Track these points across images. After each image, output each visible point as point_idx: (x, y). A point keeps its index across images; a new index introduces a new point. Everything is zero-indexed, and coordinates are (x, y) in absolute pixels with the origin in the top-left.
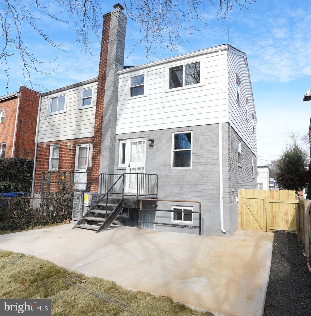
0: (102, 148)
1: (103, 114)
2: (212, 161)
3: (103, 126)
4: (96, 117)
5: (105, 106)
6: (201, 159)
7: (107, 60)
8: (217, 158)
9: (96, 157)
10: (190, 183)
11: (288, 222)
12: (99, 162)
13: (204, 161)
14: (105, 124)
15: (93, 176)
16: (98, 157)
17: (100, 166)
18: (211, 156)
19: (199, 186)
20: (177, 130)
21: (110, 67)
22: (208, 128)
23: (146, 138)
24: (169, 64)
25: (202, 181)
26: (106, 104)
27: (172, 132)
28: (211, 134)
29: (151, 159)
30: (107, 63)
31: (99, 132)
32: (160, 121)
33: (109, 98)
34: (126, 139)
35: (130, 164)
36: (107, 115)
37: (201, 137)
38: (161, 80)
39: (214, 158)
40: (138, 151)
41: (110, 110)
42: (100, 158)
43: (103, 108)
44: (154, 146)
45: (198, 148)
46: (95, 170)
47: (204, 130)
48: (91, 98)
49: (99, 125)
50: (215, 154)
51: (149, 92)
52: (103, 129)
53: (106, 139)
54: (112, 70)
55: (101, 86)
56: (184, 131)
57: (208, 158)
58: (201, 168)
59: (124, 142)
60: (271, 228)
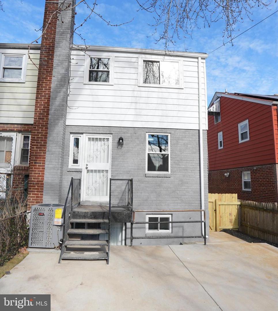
0: (48, 142)
1: (50, 96)
2: (192, 167)
3: (51, 112)
4: (37, 98)
5: (53, 85)
6: (180, 164)
7: (57, 26)
8: (196, 164)
9: (39, 153)
10: (169, 189)
11: (232, 221)
12: (44, 161)
13: (184, 166)
14: (53, 110)
15: (33, 179)
16: (41, 153)
17: (46, 166)
18: (191, 162)
19: (178, 192)
20: (152, 130)
21: (62, 37)
22: (187, 132)
23: (111, 135)
24: (143, 56)
25: (182, 187)
26: (56, 83)
27: (146, 132)
28: (191, 139)
29: (120, 160)
30: (57, 30)
31: (43, 119)
32: (131, 118)
33: (60, 77)
34: (82, 133)
35: (87, 165)
36: (58, 99)
37: (180, 141)
38: (133, 71)
39: (193, 164)
40: (97, 150)
41: (62, 92)
42: (45, 155)
43: (50, 87)
44: (124, 146)
45: (177, 152)
46: (35, 171)
47: (183, 134)
48: (21, 69)
49: (43, 109)
50: (195, 160)
51: (116, 81)
52: (50, 116)
53: (56, 130)
54: (64, 41)
55: (46, 58)
56: (161, 133)
57: (187, 164)
58: (180, 173)
59: (77, 136)
60: (220, 227)
